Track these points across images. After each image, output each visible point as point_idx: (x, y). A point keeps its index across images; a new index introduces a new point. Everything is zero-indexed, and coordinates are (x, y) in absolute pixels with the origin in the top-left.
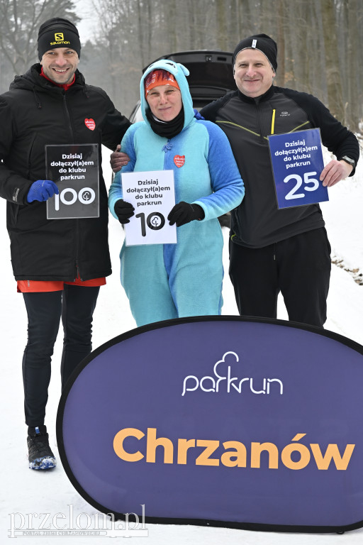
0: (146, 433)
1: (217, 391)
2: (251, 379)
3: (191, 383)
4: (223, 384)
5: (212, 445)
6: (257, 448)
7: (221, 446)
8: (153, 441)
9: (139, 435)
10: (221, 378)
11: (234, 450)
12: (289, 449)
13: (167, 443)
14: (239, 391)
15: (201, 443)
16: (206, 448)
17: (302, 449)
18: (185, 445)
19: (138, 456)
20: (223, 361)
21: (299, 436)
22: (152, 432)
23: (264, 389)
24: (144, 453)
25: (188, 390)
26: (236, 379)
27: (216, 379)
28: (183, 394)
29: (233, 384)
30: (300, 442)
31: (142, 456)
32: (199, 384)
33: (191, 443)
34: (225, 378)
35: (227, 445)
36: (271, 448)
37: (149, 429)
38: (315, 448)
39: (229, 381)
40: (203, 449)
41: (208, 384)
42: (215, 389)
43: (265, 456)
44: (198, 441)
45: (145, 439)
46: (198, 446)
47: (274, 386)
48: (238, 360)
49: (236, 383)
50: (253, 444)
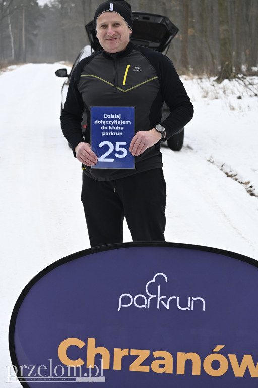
0: (86, 342)
1: (148, 307)
2: (178, 297)
3: (126, 300)
4: (154, 301)
5: (144, 354)
6: (182, 357)
7: (151, 355)
8: (92, 349)
9: (80, 344)
10: (152, 296)
11: (163, 358)
12: (210, 358)
13: (104, 351)
14: (168, 307)
15: (134, 352)
16: (138, 356)
17: (221, 358)
18: (120, 353)
19: (79, 363)
20: (154, 281)
21: (219, 348)
22: (91, 342)
23: (189, 306)
24: (85, 359)
25: (123, 306)
26: (165, 297)
27: (148, 297)
28: (119, 310)
29: (162, 301)
30: (219, 352)
31: (83, 363)
32: (133, 300)
33: (126, 352)
34: (155, 296)
35: (156, 354)
36: (195, 357)
37: (89, 339)
38: (233, 357)
39: (159, 299)
40: (136, 357)
41: (140, 301)
42: (147, 305)
43: (189, 363)
44: (131, 350)
45: (85, 347)
46: (131, 354)
47: (198, 304)
48: (166, 281)
49: (165, 300)
50: (179, 353)
